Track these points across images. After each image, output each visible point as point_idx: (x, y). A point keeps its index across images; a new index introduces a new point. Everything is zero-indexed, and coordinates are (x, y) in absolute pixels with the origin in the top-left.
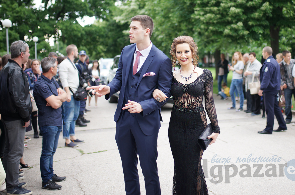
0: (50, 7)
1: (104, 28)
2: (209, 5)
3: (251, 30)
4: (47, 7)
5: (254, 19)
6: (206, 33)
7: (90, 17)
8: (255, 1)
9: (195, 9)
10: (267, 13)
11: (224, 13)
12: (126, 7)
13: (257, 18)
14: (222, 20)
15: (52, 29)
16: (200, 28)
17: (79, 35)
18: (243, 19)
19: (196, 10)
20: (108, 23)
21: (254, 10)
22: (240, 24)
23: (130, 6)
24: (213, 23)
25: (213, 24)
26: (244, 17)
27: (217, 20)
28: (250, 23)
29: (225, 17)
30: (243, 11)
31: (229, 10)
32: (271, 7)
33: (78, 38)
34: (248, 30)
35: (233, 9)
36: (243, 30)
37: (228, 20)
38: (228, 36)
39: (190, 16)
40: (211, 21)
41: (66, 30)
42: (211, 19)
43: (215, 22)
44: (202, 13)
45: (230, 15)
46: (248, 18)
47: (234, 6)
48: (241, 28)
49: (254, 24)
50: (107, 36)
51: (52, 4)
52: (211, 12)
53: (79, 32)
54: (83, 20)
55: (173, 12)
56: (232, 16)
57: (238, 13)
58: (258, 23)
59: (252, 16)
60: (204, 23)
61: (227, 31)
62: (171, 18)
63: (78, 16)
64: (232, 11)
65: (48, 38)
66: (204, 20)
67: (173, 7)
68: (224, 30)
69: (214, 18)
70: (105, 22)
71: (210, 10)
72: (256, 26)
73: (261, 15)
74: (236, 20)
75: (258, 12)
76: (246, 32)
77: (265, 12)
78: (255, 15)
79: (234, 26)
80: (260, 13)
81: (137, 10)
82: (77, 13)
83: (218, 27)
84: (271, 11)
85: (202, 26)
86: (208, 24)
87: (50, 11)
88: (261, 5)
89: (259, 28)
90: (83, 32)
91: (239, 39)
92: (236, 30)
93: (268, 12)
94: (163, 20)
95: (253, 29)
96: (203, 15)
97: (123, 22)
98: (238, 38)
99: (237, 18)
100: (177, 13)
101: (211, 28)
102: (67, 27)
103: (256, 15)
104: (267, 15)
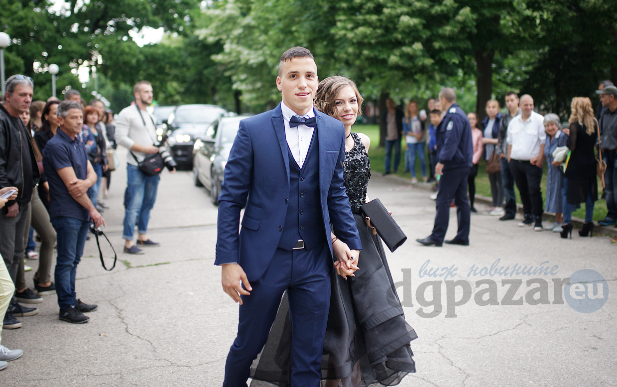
0: (80, 9)
1: (179, 49)
2: (363, 11)
3: (437, 58)
4: (76, 10)
5: (442, 38)
6: (358, 62)
7: (154, 30)
8: (446, 5)
9: (338, 18)
10: (468, 27)
11: (390, 26)
12: (217, 12)
13: (449, 35)
14: (386, 38)
15: (84, 51)
16: (347, 53)
17: (134, 61)
18: (424, 36)
19: (340, 21)
20: (187, 40)
21: (444, 21)
22: (418, 46)
23: (224, 10)
24: (370, 44)
25: (370, 46)
26: (425, 34)
27: (377, 38)
28: (437, 45)
29: (391, 33)
30: (424, 22)
31: (399, 21)
32: (475, 16)
33: (132, 68)
34: (432, 57)
35: (405, 19)
36: (424, 56)
37: (396, 39)
38: (397, 67)
39: (329, 31)
40: (366, 41)
41: (110, 52)
42: (365, 36)
43: (373, 41)
44: (350, 26)
45: (400, 30)
46: (433, 35)
47: (408, 14)
48: (419, 53)
49: (444, 47)
50: (184, 65)
51: (85, 4)
52: (366, 23)
53: (134, 56)
54: (141, 34)
55: (299, 22)
56: (403, 32)
57: (415, 26)
58: (451, 44)
59: (440, 31)
60: (353, 44)
61: (394, 59)
62: (296, 34)
63: (131, 27)
64: (403, 22)
65: (77, 68)
66: (353, 38)
67: (300, 13)
68: (389, 56)
69: (370, 34)
70: (181, 38)
71: (365, 20)
72: (448, 49)
73: (456, 30)
74: (411, 39)
75: (451, 25)
76: (428, 61)
77: (464, 25)
78: (446, 30)
79: (406, 49)
80: (455, 27)
81: (237, 17)
82: (130, 22)
83: (379, 51)
84: (475, 23)
85: (350, 50)
86: (360, 44)
87: (79, 17)
88: (456, 11)
89: (453, 54)
90: (141, 57)
91: (416, 73)
92: (411, 58)
93: (470, 25)
94: (282, 37)
95: (441, 55)
96: (352, 29)
97: (211, 40)
98: (414, 71)
99: (412, 35)
100: (306, 25)
101: (366, 52)
102: (110, 46)
103: (448, 29)
104: (468, 30)
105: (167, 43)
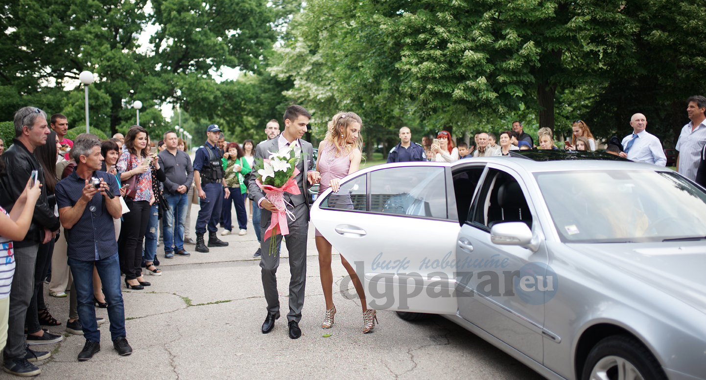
0: (165, 50)
3: (501, 92)
4: (160, 51)
5: (506, 72)
6: (422, 97)
8: (509, 39)
9: (402, 53)
10: (531, 61)
11: (454, 60)
13: (513, 69)
16: (411, 87)
18: (488, 71)
19: (404, 56)
21: (507, 56)
22: (482, 80)
24: (434, 78)
26: (489, 68)
27: (440, 72)
28: (501, 79)
29: (456, 68)
30: (488, 56)
31: (462, 56)
32: (538, 50)
33: (210, 103)
34: (496, 91)
35: (468, 53)
36: (487, 90)
37: (460, 73)
38: (461, 101)
39: (394, 66)
40: (430, 75)
42: (429, 71)
43: (437, 76)
44: (414, 61)
45: (464, 64)
46: (496, 69)
47: (471, 49)
48: (483, 87)
49: (508, 81)
51: (168, 46)
52: (430, 58)
53: (212, 92)
54: (219, 73)
55: (365, 59)
56: (467, 66)
57: (479, 60)
58: (515, 78)
59: (504, 65)
60: (417, 78)
61: (458, 93)
62: (361, 69)
63: (210, 66)
64: (467, 57)
65: (160, 105)
66: (417, 72)
67: (366, 51)
68: (453, 91)
69: (434, 69)
70: (255, 76)
71: (429, 55)
72: (510, 83)
73: (520, 63)
74: (475, 74)
75: (515, 59)
76: (492, 95)
77: (527, 59)
78: (510, 64)
79: (470, 83)
80: (518, 61)
82: (209, 61)
83: (444, 86)
84: (538, 58)
85: (415, 84)
86: (425, 79)
88: (520, 45)
89: (517, 87)
90: (218, 93)
91: (480, 107)
92: (475, 91)
93: (533, 58)
95: (505, 88)
96: (417, 64)
99: (476, 69)
101: (430, 86)
104: (531, 64)
105: (243, 80)
